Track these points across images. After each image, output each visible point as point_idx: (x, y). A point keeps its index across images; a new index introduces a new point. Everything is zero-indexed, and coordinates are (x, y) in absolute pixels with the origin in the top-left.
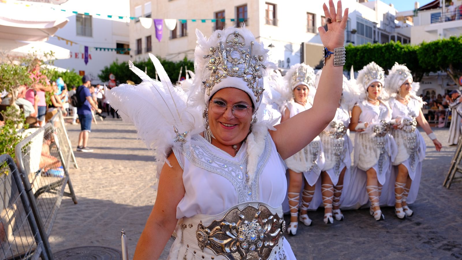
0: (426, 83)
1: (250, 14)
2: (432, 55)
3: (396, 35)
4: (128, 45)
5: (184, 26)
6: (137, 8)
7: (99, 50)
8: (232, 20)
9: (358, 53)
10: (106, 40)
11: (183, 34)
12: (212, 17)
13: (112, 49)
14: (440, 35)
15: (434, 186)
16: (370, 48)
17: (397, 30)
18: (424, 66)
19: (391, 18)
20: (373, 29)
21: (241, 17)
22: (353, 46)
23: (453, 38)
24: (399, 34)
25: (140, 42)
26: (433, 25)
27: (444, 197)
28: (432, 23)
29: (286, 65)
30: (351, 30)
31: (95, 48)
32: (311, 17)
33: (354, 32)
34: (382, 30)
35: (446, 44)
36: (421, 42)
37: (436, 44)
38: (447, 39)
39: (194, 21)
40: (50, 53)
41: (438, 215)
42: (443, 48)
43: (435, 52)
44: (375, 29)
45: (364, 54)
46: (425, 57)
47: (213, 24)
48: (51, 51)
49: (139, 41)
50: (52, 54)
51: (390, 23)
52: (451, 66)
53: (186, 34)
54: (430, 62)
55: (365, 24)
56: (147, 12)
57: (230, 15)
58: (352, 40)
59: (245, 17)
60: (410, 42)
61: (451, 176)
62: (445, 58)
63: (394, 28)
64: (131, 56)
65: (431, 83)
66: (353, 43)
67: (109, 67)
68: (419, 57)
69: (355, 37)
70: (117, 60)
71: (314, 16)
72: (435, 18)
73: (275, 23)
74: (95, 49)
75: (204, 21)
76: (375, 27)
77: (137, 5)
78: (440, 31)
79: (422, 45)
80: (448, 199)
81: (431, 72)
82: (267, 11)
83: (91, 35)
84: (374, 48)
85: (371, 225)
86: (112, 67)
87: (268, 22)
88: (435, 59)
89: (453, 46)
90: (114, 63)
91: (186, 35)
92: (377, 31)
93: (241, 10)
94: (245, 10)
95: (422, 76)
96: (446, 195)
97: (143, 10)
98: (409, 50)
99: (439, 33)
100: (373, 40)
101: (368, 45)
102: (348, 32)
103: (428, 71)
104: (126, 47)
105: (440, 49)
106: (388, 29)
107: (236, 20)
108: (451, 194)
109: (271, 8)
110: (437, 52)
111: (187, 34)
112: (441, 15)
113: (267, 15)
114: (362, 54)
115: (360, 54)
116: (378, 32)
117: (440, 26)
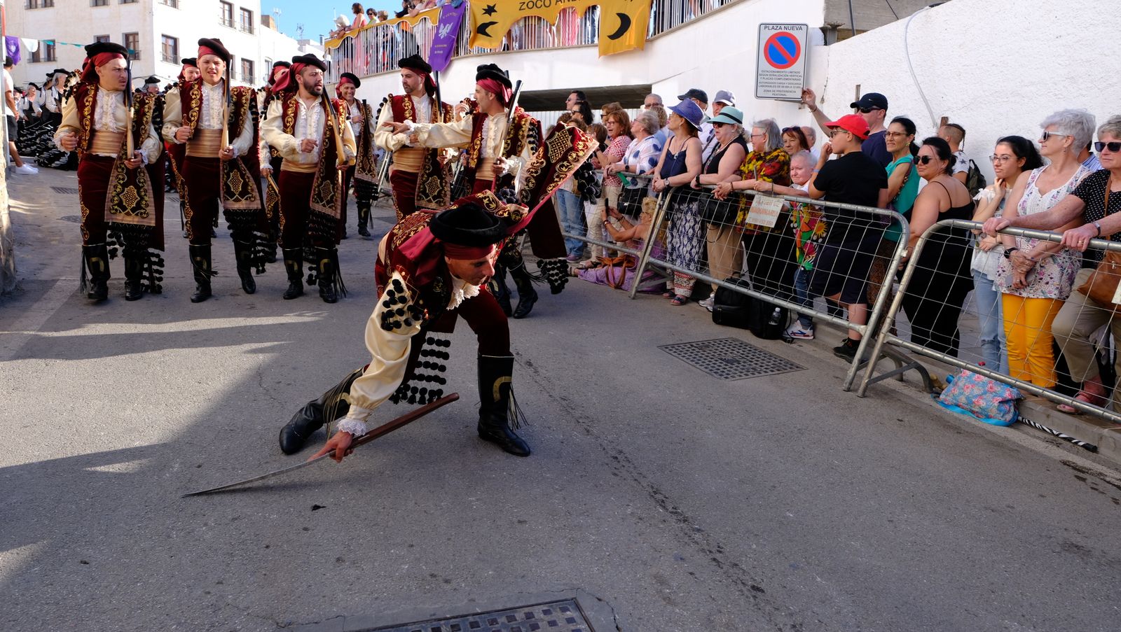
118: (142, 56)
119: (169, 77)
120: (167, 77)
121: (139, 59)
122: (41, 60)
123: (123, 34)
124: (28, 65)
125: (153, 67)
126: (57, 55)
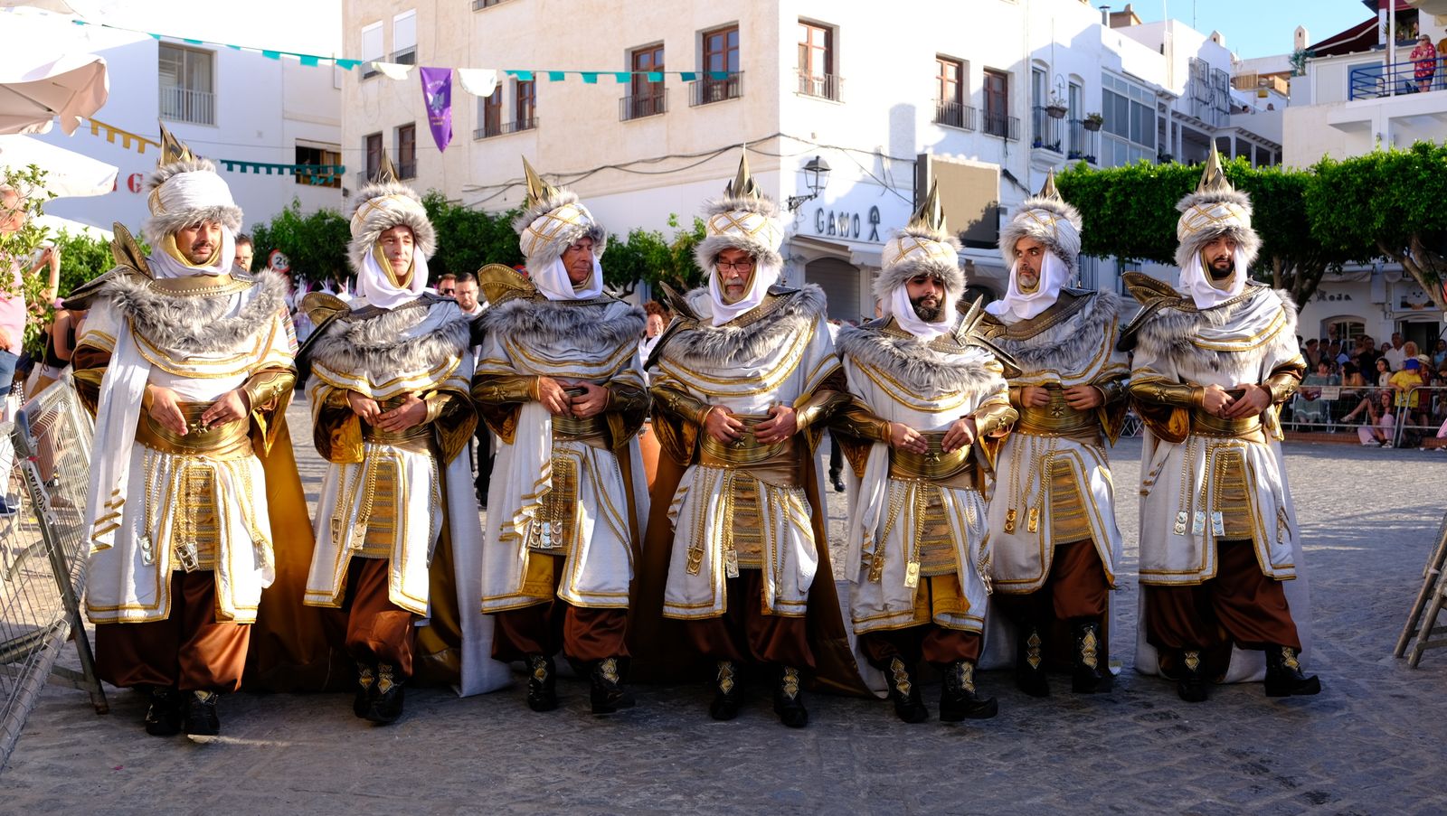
0: (1332, 298)
1: (746, 58)
2: (1354, 203)
3: (1233, 137)
4: (337, 155)
5: (524, 91)
6: (365, 29)
7: (237, 168)
8: (686, 77)
9: (1107, 195)
10: (260, 135)
11: (523, 122)
12: (621, 64)
13: (281, 168)
14: (1380, 137)
15: (1368, 656)
16: (1146, 177)
17: (1237, 120)
18: (1326, 240)
19: (1216, 78)
20: (1157, 114)
21: (717, 65)
22: (1091, 170)
23: (1422, 149)
24: (1242, 131)
25: (375, 147)
26: (1357, 103)
27: (1402, 697)
28: (1351, 97)
29: (866, 229)
30: (1086, 117)
31: (223, 162)
32: (951, 71)
33: (1093, 123)
34: (1187, 119)
35: (1400, 168)
36: (1316, 161)
37: (1367, 167)
38: (1405, 150)
39: (557, 76)
40: (28, 173)
41: (1388, 764)
42: (1391, 180)
43: (1363, 195)
44: (1162, 116)
45: (1127, 195)
46: (1332, 210)
47: (622, 90)
48: (33, 167)
49: (374, 141)
50: (33, 178)
51: (1212, 96)
52: (1414, 241)
53: (531, 119)
54: (1346, 229)
55: (1131, 98)
56: (401, 46)
57: (682, 57)
58: (1087, 152)
59: (731, 69)
60: (1279, 158)
61: (1424, 625)
62: (1397, 215)
63: (1226, 113)
64: (346, 193)
65: (1347, 298)
66: (1092, 160)
67: (268, 226)
68: (1310, 211)
69: (1097, 142)
70: (297, 204)
71: (960, 66)
72: (1361, 83)
73: (830, 91)
74: (225, 165)
75: (591, 77)
76: (1162, 108)
77: (369, 20)
78: (1382, 126)
79: (1321, 169)
80: (1420, 703)
81: (1350, 262)
82: (805, 49)
83: (209, 119)
84: (1162, 175)
85: (1153, 798)
86: (279, 228)
87: (807, 87)
88: (1366, 219)
89: (1423, 175)
90: (287, 214)
91: (532, 126)
92: (1170, 120)
93: (717, 43)
94: (732, 45)
95: (1321, 272)
96: (1411, 691)
97: (388, 37)
98: (1276, 185)
99: (1375, 131)
100: (1156, 150)
101: (1142, 166)
102: (1071, 122)
103: (1340, 259)
104: (328, 161)
105: (1382, 184)
106: (1207, 116)
107: (700, 77)
108: (1429, 688)
109: (819, 36)
110: (1370, 193)
111: (535, 122)
112: (1385, 70)
113: (806, 64)
114: (1120, 198)
115: (1114, 196)
116: (1174, 125)
117: (1380, 110)
118: (747, 84)
119: (813, 136)
120: (809, 138)
121: (737, 96)
122: (504, 129)
123: (697, 32)
124: (474, 144)
125: (774, 114)
126: (538, 112)
